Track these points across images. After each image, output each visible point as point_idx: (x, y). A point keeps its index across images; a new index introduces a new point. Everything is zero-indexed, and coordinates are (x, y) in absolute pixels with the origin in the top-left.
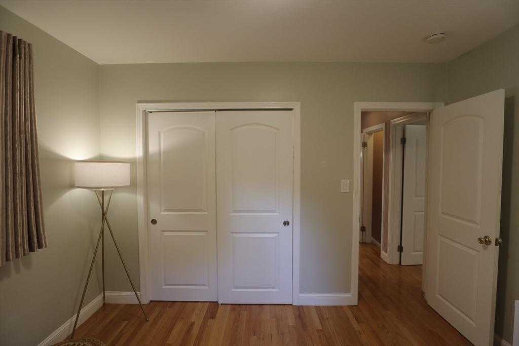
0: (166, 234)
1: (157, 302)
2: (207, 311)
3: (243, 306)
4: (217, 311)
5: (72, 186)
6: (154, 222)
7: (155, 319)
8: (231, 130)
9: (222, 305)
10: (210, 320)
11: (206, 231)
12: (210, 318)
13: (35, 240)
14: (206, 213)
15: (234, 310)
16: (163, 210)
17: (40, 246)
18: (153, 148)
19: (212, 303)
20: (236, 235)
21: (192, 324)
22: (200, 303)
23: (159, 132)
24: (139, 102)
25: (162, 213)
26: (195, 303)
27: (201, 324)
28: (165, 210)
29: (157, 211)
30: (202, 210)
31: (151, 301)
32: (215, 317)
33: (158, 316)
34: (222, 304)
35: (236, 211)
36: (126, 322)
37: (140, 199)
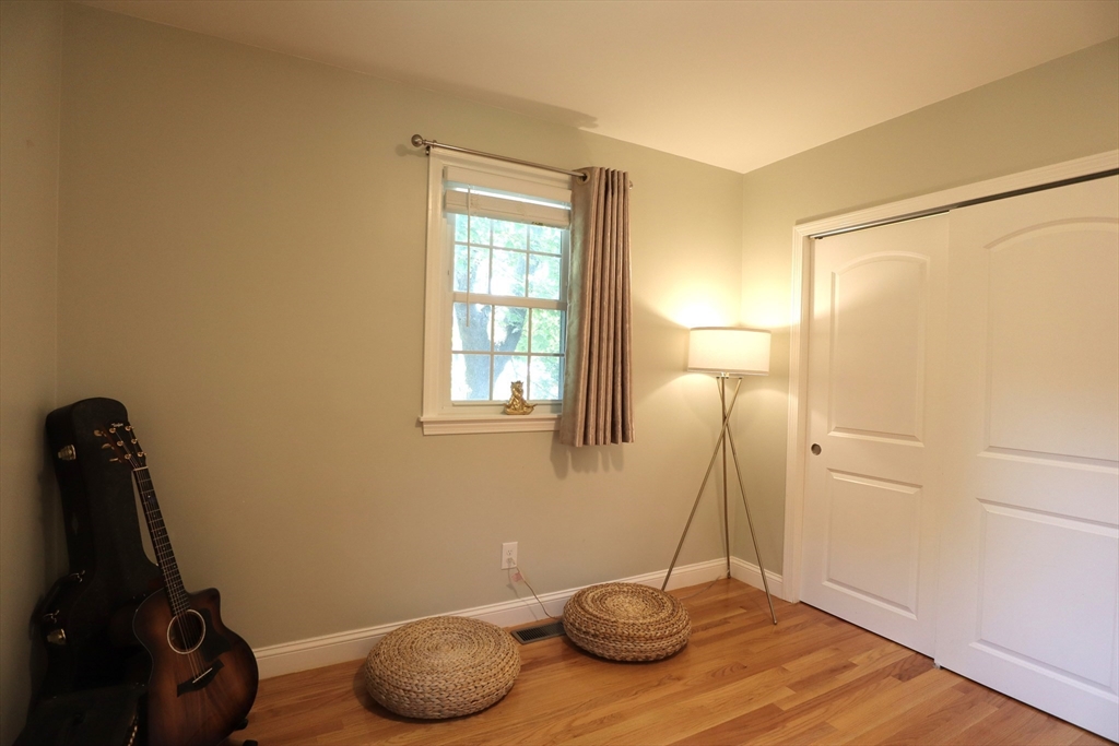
0: (837, 476)
1: (810, 609)
2: (897, 663)
3: (1000, 697)
4: (920, 673)
5: (686, 369)
6: (816, 449)
7: (788, 628)
8: (988, 247)
9: (943, 671)
10: (890, 677)
11: (920, 487)
12: (894, 676)
13: (619, 430)
14: (920, 445)
15: (966, 691)
16: (833, 427)
17: (625, 439)
18: (821, 307)
19: (921, 657)
20: (990, 508)
21: (848, 666)
22: (892, 645)
23: (833, 275)
24: (800, 222)
25: (833, 434)
26: (883, 641)
27: (867, 676)
28: (838, 429)
29: (823, 429)
30: (912, 438)
31: (802, 602)
32: (909, 679)
33: (797, 625)
34: (942, 668)
35: (991, 448)
36: (744, 611)
37: (792, 401)
